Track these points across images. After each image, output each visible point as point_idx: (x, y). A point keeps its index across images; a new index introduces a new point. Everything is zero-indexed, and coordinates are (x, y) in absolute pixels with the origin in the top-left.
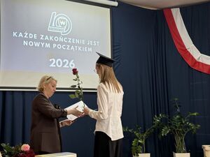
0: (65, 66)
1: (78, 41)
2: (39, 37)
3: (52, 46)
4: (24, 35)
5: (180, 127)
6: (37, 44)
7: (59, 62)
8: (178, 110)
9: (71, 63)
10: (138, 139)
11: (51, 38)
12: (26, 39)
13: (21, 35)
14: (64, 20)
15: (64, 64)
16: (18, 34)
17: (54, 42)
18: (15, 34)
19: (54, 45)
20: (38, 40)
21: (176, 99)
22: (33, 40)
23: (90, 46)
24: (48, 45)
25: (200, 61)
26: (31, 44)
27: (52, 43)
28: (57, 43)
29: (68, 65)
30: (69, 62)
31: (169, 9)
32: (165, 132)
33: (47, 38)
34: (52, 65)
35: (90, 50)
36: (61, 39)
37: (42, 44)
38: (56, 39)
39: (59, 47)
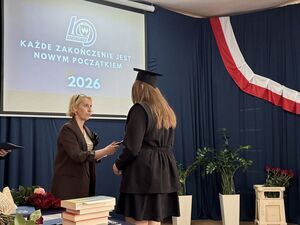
0: (88, 86)
1: (104, 55)
2: (53, 47)
3: (71, 59)
4: (35, 45)
5: (229, 163)
6: (52, 57)
7: (80, 81)
8: (227, 143)
9: (96, 82)
11: (70, 50)
13: (30, 44)
14: (87, 27)
15: (86, 83)
16: (26, 44)
17: (74, 55)
18: (22, 43)
19: (74, 59)
20: (53, 52)
21: (224, 129)
22: (46, 51)
23: (119, 61)
24: (66, 59)
25: (253, 83)
26: (44, 56)
27: (71, 56)
28: (78, 56)
29: (92, 85)
30: (94, 80)
31: (217, 17)
32: (210, 169)
33: (65, 49)
34: (71, 85)
35: (119, 66)
36: (83, 52)
37: (58, 58)
38: (77, 51)
39: (81, 61)
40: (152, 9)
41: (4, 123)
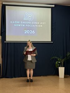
0: (31, 33)
1: (36, 23)
2: (20, 22)
3: (25, 25)
4: (14, 22)
6: (19, 25)
9: (33, 31)
11: (25, 22)
12: (15, 24)
13: (13, 22)
16: (12, 22)
18: (11, 22)
19: (26, 25)
22: (18, 24)
23: (41, 25)
24: (24, 25)
26: (17, 25)
28: (27, 24)
29: (32, 32)
33: (23, 23)
35: (41, 26)
36: (29, 23)
37: (22, 25)
38: (27, 23)
39: (28, 26)
40: (54, 6)
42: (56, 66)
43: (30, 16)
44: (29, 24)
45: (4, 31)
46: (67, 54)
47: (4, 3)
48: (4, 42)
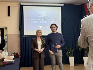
1: (49, 20)
3: (40, 22)
7: (42, 27)
9: (46, 27)
10: (69, 51)
12: (31, 21)
13: (30, 19)
15: (44, 27)
18: (28, 19)
19: (41, 22)
20: (35, 21)
22: (34, 21)
24: (38, 22)
27: (40, 21)
32: (80, 49)
33: (38, 20)
34: (40, 28)
35: (53, 22)
37: (37, 22)
38: (41, 20)
39: (42, 22)
40: (63, 5)
41: (24, 38)
42: (67, 56)
43: (43, 14)
44: (43, 21)
45: (22, 27)
46: (75, 45)
47: (21, 4)
48: (22, 36)
